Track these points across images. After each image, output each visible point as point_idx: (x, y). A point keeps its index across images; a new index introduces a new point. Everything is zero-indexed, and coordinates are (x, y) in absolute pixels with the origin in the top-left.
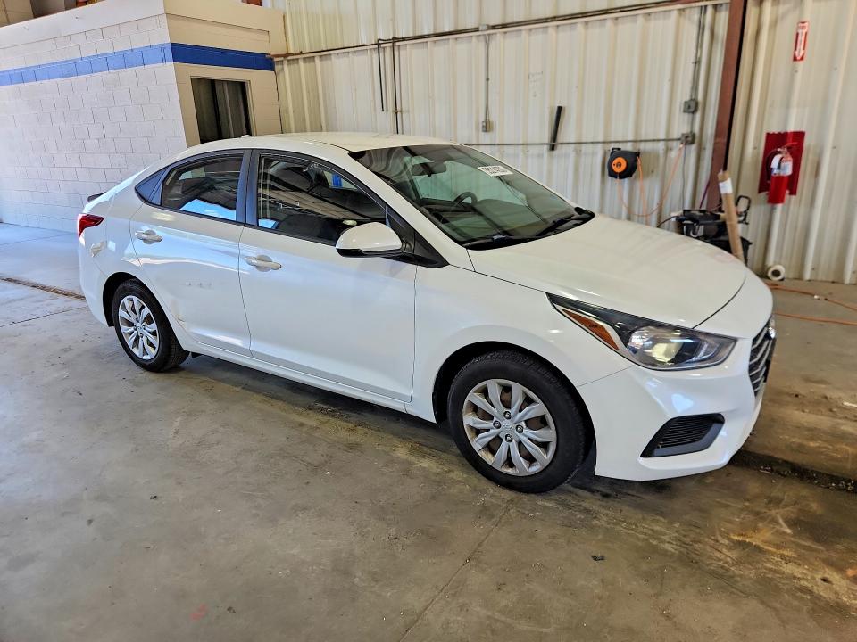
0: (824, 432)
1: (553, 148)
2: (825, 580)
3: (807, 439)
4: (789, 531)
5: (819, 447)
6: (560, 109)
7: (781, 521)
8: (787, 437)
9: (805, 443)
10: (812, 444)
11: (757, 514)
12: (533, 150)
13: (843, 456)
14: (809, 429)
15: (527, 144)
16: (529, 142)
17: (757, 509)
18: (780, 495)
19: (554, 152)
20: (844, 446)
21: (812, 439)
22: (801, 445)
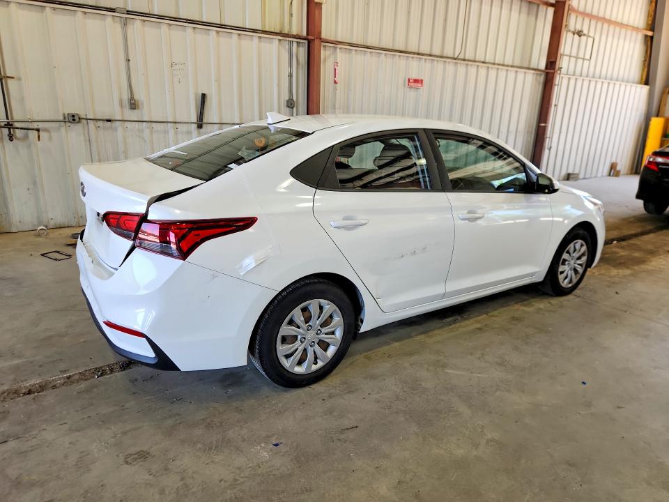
1: (200, 126)
6: (204, 96)
12: (182, 128)
15: (176, 123)
16: (177, 121)
19: (201, 130)
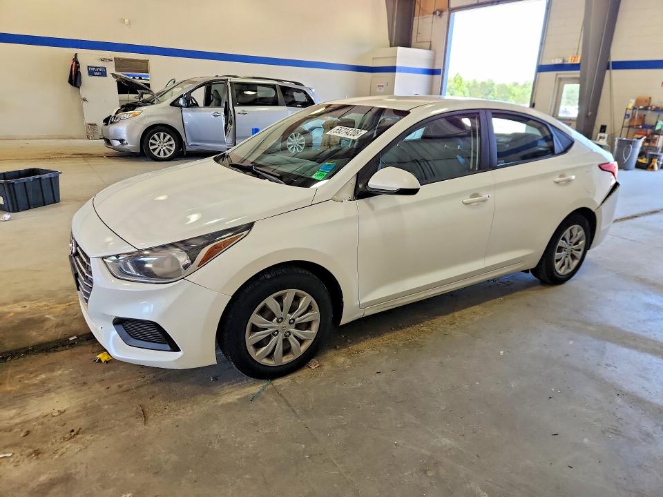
0: (33, 395)
2: (25, 307)
3: (49, 379)
4: (47, 316)
5: (36, 376)
7: (53, 318)
8: (66, 372)
9: (49, 375)
10: (43, 376)
11: (67, 316)
13: (15, 377)
14: (49, 391)
17: (68, 317)
18: (57, 330)
20: (14, 389)
21: (43, 382)
22: (52, 370)
